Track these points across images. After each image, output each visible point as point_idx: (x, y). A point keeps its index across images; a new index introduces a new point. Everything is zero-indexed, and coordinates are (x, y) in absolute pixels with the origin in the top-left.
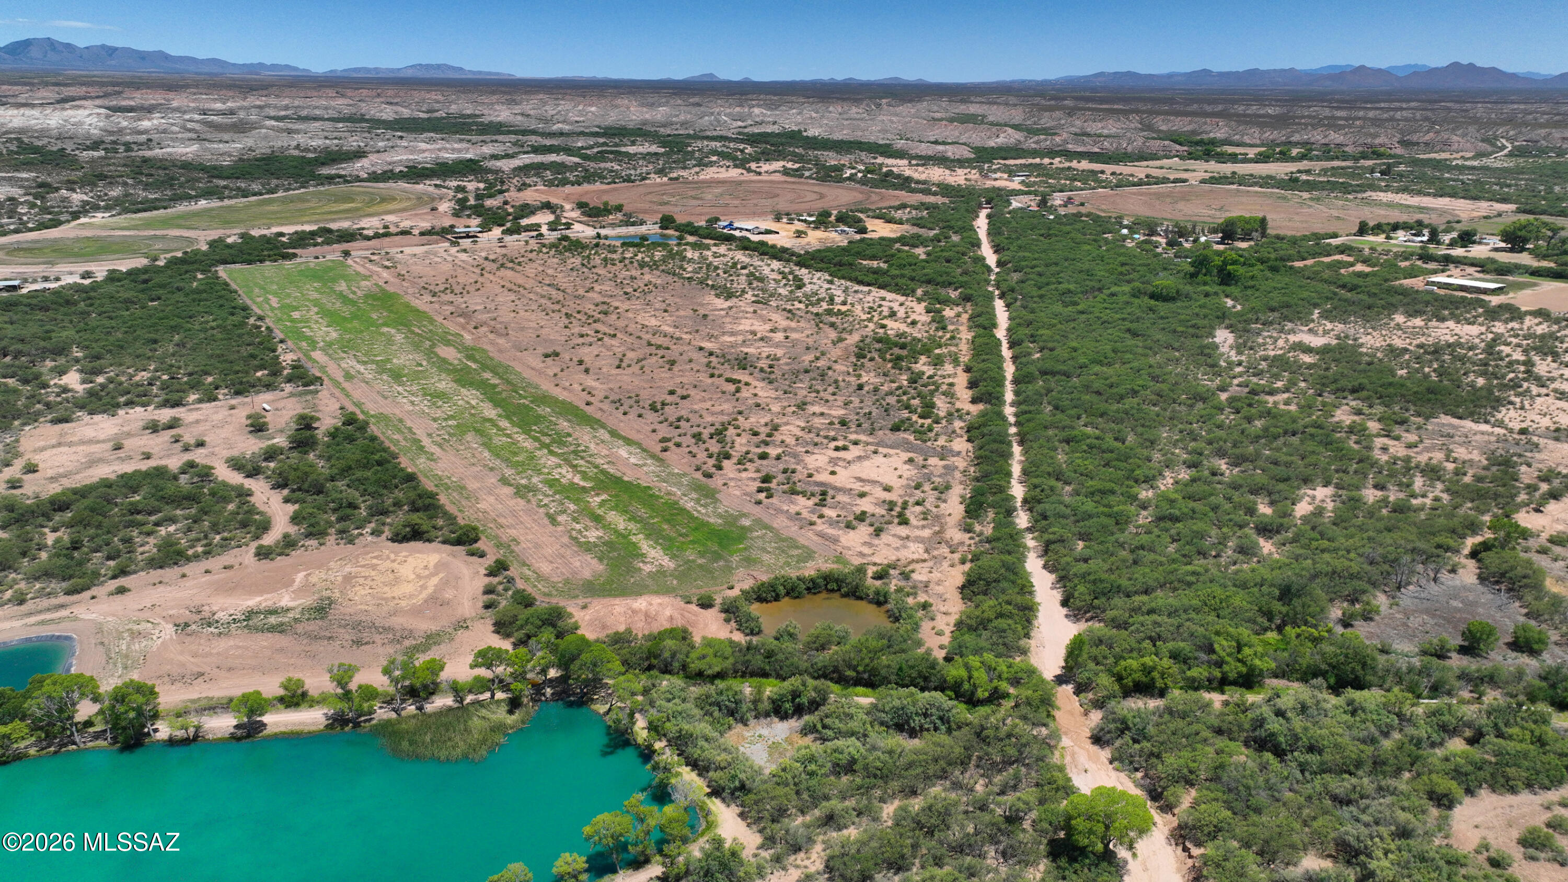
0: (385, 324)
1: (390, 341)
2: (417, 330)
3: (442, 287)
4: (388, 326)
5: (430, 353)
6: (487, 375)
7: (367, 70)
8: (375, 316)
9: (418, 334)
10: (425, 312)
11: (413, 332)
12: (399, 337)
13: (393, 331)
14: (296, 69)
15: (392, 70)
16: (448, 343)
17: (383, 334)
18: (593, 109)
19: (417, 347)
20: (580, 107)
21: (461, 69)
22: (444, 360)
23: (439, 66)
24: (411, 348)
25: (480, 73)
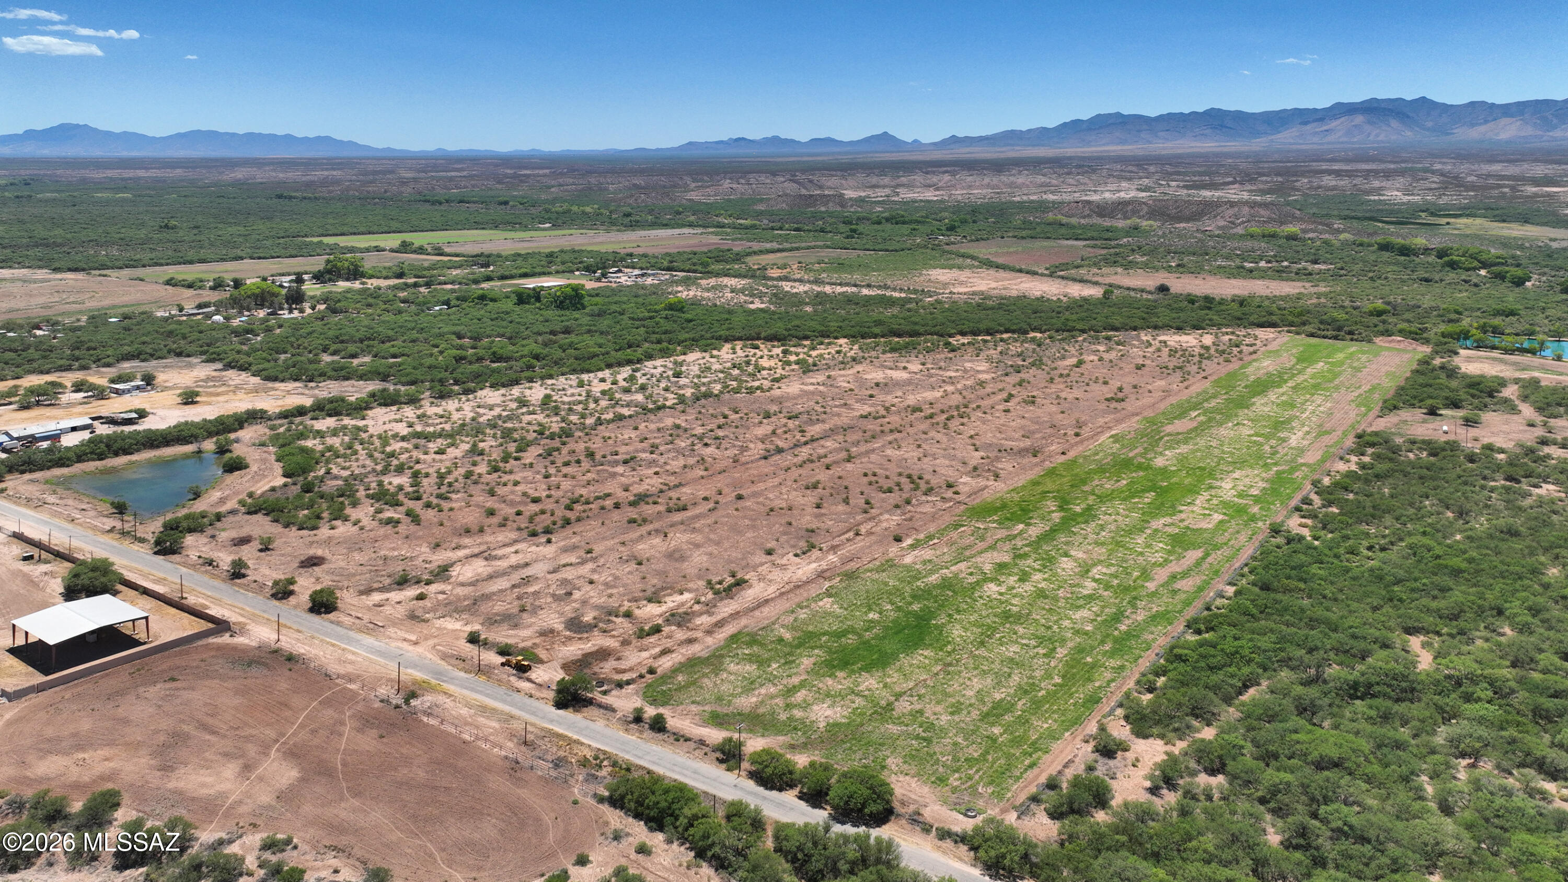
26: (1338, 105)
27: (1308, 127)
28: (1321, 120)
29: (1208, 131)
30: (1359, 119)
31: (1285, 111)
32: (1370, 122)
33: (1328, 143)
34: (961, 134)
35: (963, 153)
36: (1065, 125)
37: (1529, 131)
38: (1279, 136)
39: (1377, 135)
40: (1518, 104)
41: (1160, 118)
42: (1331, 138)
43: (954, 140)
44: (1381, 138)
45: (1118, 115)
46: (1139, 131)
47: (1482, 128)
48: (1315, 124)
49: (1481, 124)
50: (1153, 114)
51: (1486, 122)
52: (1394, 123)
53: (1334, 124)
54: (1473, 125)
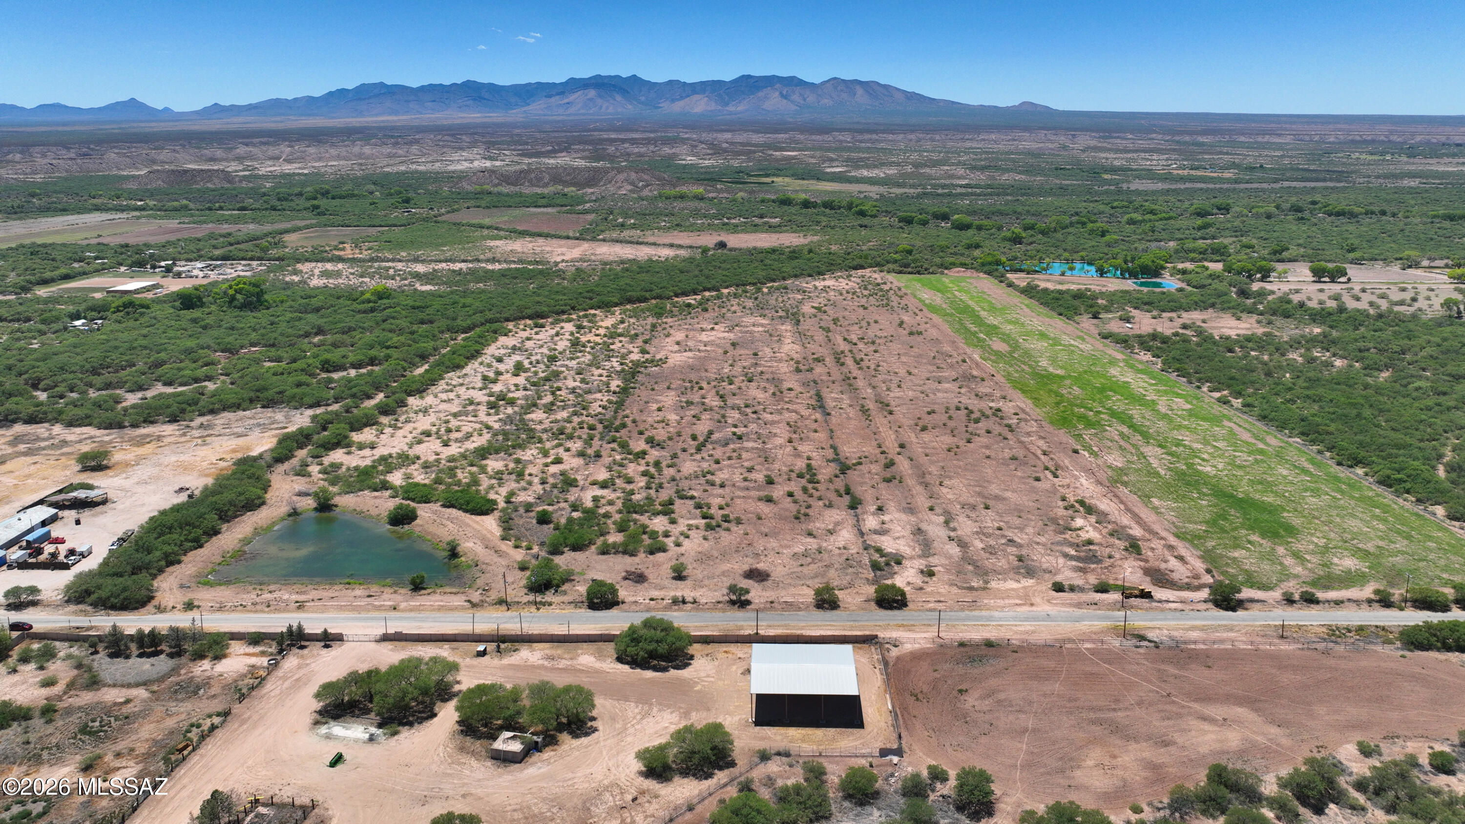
0: (1062, 378)
1: (1053, 360)
2: (1026, 368)
3: (983, 425)
4: (1057, 376)
5: (1015, 347)
6: (973, 328)
8: (1076, 390)
9: (1024, 363)
10: (1015, 387)
11: (1030, 366)
12: (1044, 363)
13: (1051, 369)
16: (997, 353)
17: (1061, 368)
19: (1027, 353)
22: (1004, 341)
24: (1033, 353)
26: (572, 80)
27: (553, 100)
28: (562, 93)
29: (470, 102)
30: (592, 93)
31: (530, 84)
32: (600, 96)
33: (569, 115)
34: (226, 102)
35: (236, 123)
36: (331, 94)
37: (712, 106)
38: (530, 107)
39: (607, 108)
40: (702, 83)
41: (422, 89)
42: (572, 110)
43: (216, 109)
44: (611, 110)
45: (382, 84)
46: (408, 101)
47: (681, 103)
48: (557, 97)
49: (678, 100)
50: (415, 85)
51: (682, 98)
52: (619, 98)
53: (572, 97)
54: (673, 101)
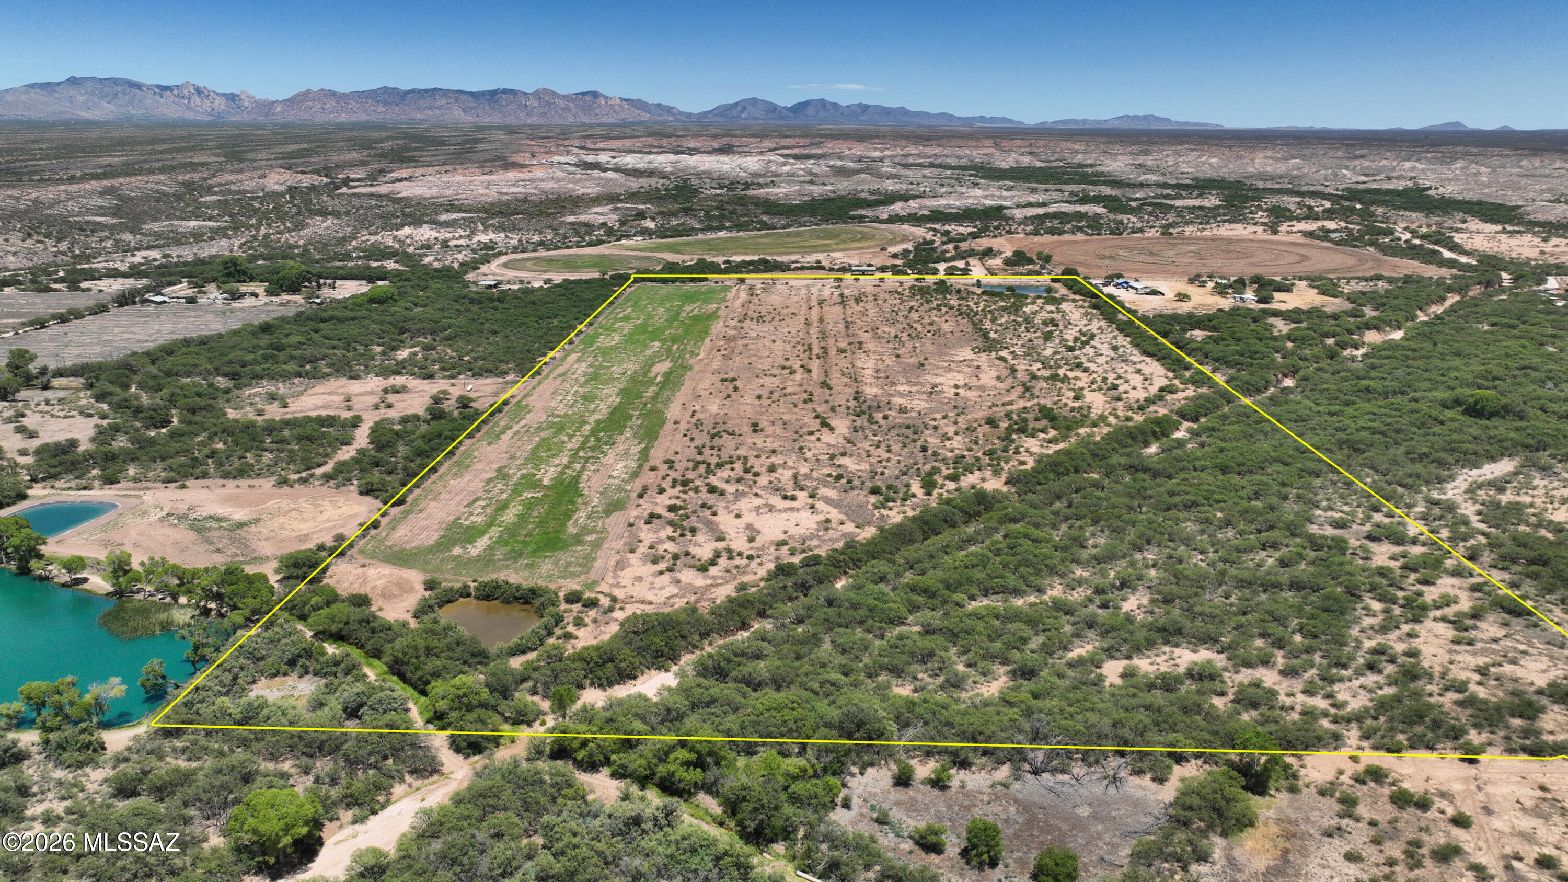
7: (1076, 122)
14: (1010, 121)
15: (1099, 122)
18: (1214, 160)
20: (1204, 159)
21: (1168, 120)
23: (1145, 118)
25: (1187, 123)
